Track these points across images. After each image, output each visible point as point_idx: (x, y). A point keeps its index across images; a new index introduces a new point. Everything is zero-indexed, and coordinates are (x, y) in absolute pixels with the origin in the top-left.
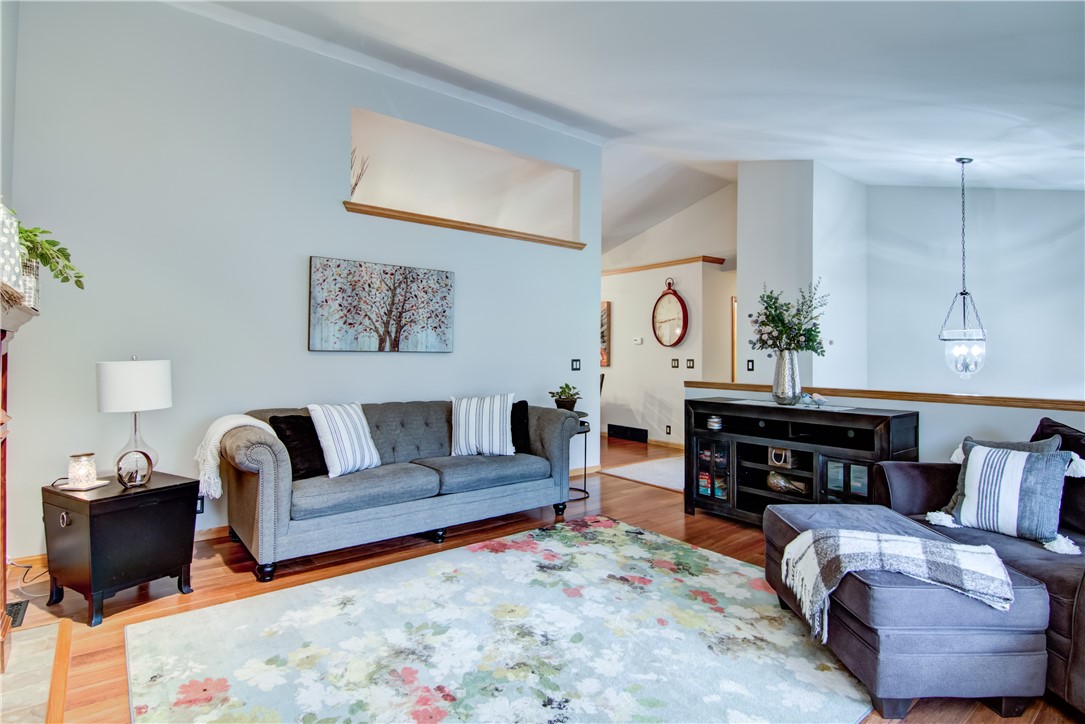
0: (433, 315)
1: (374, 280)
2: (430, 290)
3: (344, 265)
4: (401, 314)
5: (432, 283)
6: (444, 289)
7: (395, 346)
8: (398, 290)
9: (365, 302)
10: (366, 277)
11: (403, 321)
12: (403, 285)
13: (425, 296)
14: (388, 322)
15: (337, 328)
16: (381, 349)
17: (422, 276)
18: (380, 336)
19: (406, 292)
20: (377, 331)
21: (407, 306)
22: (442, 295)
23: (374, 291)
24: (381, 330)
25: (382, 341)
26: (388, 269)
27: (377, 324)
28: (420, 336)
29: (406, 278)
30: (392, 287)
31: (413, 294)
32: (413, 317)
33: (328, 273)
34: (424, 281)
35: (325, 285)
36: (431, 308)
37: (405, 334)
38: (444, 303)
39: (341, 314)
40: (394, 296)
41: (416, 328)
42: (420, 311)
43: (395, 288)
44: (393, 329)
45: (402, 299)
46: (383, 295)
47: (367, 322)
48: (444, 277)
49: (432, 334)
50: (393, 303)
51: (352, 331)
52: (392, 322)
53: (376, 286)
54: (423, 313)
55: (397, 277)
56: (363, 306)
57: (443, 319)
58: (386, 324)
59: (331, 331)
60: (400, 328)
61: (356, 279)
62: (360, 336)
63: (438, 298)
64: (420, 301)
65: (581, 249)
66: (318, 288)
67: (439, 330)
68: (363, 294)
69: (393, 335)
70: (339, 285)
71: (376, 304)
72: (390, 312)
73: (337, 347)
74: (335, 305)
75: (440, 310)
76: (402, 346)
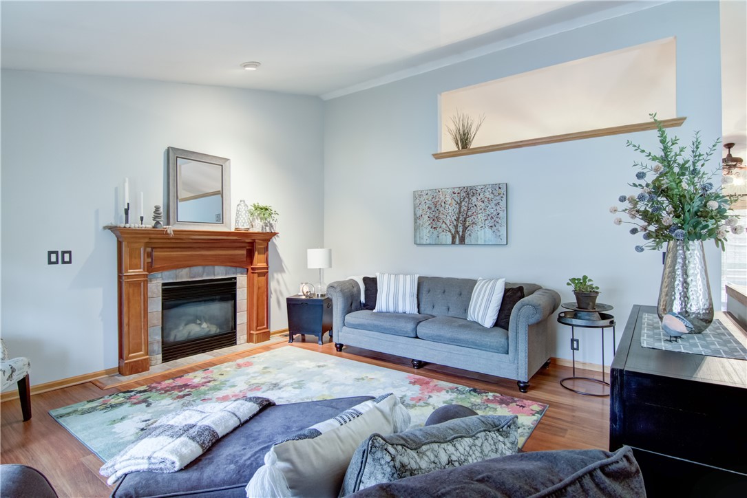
0: (489, 218)
1: (447, 199)
2: (486, 200)
3: (430, 193)
4: (465, 219)
5: (487, 194)
6: (497, 198)
7: (462, 241)
8: (463, 203)
9: (443, 214)
10: (443, 198)
11: (467, 224)
12: (466, 199)
13: (483, 205)
14: (457, 225)
15: (428, 231)
16: (453, 243)
17: (480, 191)
18: (452, 234)
19: (469, 204)
20: (450, 231)
21: (470, 213)
22: (496, 202)
23: (447, 206)
24: (453, 231)
25: (454, 238)
26: (456, 191)
27: (450, 227)
28: (480, 233)
29: (468, 194)
30: (459, 202)
31: (474, 204)
32: (474, 220)
33: (422, 199)
34: (481, 195)
35: (421, 207)
36: (488, 213)
37: (469, 232)
38: (498, 207)
39: (429, 222)
40: (460, 207)
41: (477, 228)
42: (479, 215)
43: (461, 202)
44: (460, 229)
45: (466, 209)
46: (453, 207)
47: (444, 226)
48: (497, 188)
49: (488, 232)
50: (460, 212)
51: (435, 232)
52: (460, 225)
53: (449, 203)
54: (481, 217)
55: (462, 195)
56: (441, 216)
57: (497, 220)
58: (456, 227)
59: (426, 232)
60: (465, 229)
61: (437, 200)
62: (440, 235)
63: (493, 205)
64: (479, 208)
66: (417, 209)
67: (494, 228)
68: (441, 209)
69: (461, 233)
70: (427, 206)
71: (450, 213)
72: (458, 218)
73: (428, 242)
74: (426, 217)
75: (495, 213)
76: (466, 241)
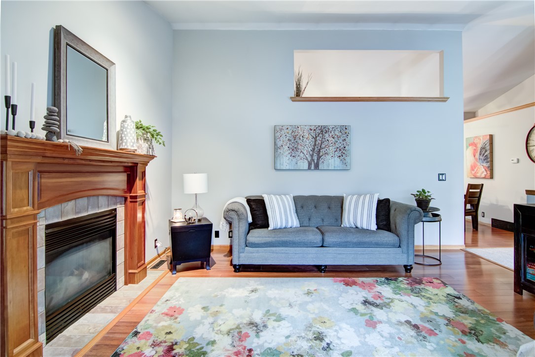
0: (338, 150)
1: (305, 134)
2: (336, 136)
3: (290, 128)
4: (320, 150)
5: (337, 133)
6: (344, 135)
7: (317, 167)
8: (318, 138)
9: (301, 145)
10: (301, 133)
11: (321, 154)
12: (321, 135)
13: (333, 140)
14: (313, 155)
15: (287, 158)
16: (309, 168)
17: (331, 129)
18: (309, 162)
19: (322, 139)
20: (307, 159)
21: (323, 146)
22: (344, 138)
23: (305, 139)
24: (309, 159)
25: (310, 164)
26: (312, 128)
27: (307, 156)
28: (331, 161)
29: (322, 131)
30: (315, 137)
31: (326, 139)
32: (326, 151)
33: (283, 132)
34: (332, 132)
35: (281, 138)
36: (337, 146)
37: (322, 160)
38: (344, 143)
39: (289, 151)
40: (316, 141)
41: (328, 157)
42: (330, 148)
43: (316, 137)
44: (315, 158)
45: (320, 142)
46: (310, 141)
47: (302, 155)
48: (344, 129)
49: (337, 160)
50: (315, 145)
51: (294, 160)
52: (315, 154)
53: (306, 137)
54: (332, 149)
55: (317, 131)
56: (299, 147)
57: (344, 151)
58: (312, 156)
59: (285, 161)
60: (319, 157)
61: (296, 134)
62: (298, 163)
63: (341, 141)
64: (330, 143)
65: (445, 101)
66: (278, 140)
67: (341, 158)
68: (300, 141)
69: (316, 161)
70: (288, 138)
71: (307, 146)
72: (314, 149)
73: (287, 168)
74: (286, 148)
75: (342, 147)
76: (320, 167)
